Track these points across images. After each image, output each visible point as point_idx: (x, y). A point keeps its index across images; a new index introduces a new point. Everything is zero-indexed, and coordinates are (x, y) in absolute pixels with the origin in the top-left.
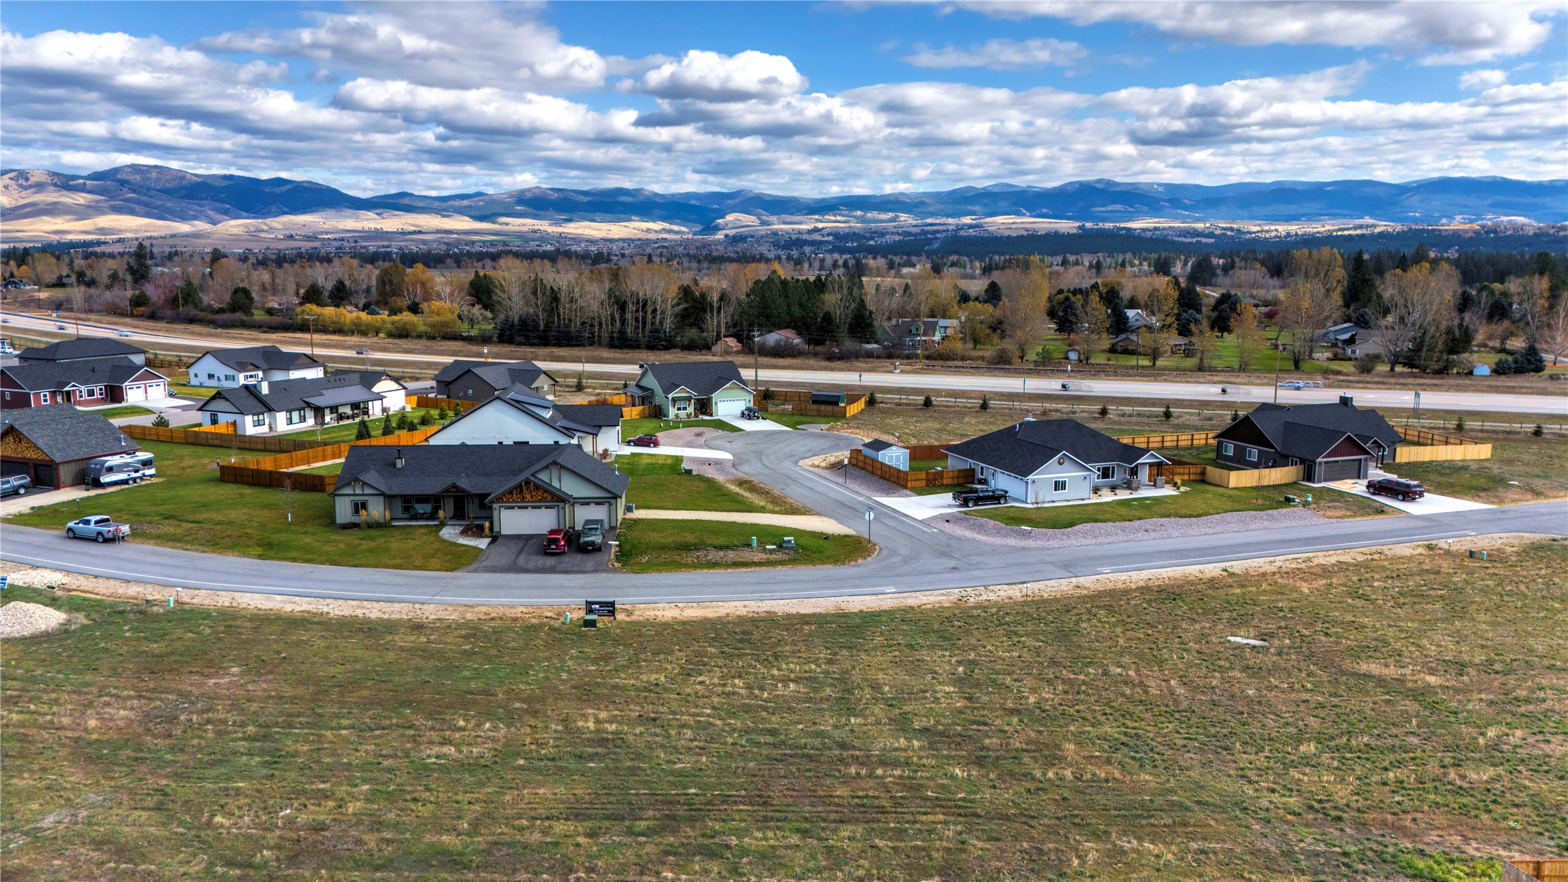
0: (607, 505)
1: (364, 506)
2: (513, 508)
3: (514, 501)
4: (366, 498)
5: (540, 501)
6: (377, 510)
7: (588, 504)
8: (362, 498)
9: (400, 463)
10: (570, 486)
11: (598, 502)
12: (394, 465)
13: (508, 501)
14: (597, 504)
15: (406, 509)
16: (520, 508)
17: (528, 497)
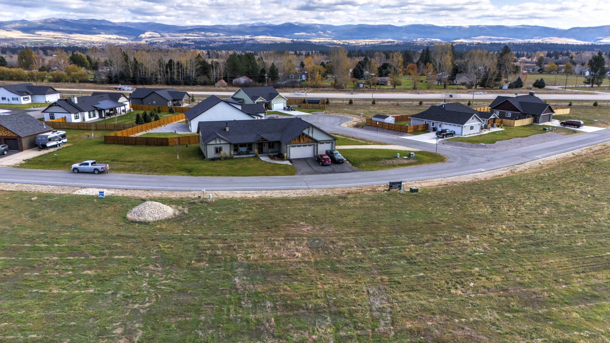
0: (331, 143)
1: (221, 149)
2: (295, 146)
3: (296, 143)
4: (221, 145)
5: (307, 142)
6: (226, 150)
7: (323, 143)
8: (219, 146)
9: (227, 129)
10: (317, 136)
11: (327, 142)
12: (225, 130)
13: (293, 144)
14: (327, 143)
15: (236, 150)
16: (298, 146)
17: (302, 141)
